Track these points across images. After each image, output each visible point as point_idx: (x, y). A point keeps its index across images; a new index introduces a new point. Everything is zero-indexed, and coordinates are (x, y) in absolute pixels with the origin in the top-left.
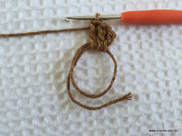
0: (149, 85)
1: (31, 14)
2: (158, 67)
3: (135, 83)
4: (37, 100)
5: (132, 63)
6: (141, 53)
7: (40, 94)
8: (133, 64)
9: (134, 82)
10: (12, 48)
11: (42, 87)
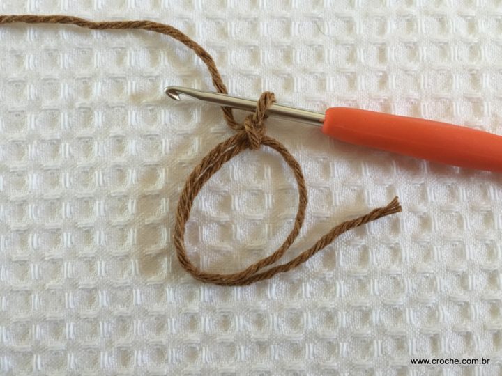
0: (441, 312)
1: (123, 88)
2: (471, 260)
3: (402, 300)
4: (119, 327)
5: (397, 241)
6: (424, 213)
7: (128, 309)
8: (397, 244)
9: (398, 298)
10: (65, 175)
11: (136, 292)
